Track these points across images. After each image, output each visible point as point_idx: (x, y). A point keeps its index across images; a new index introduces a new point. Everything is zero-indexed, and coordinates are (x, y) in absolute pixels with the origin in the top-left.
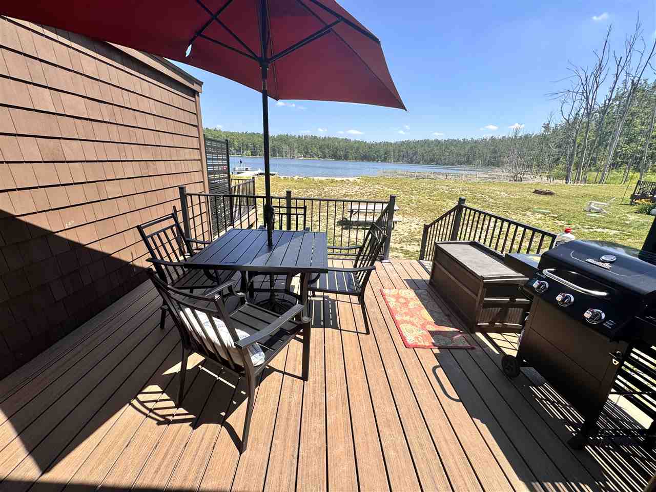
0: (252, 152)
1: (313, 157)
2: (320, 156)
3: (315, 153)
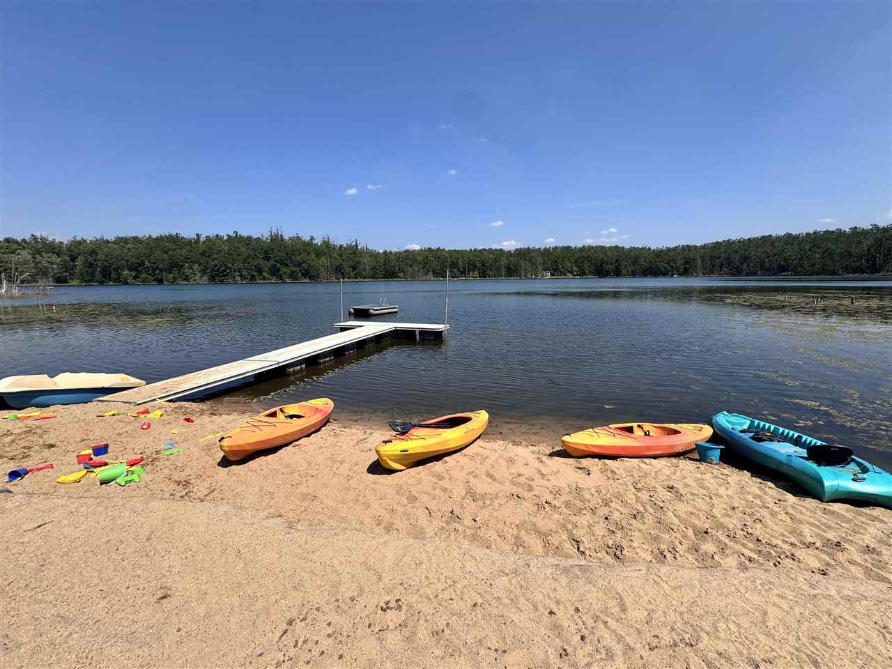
1: (565, 275)
2: (575, 273)
3: (567, 269)
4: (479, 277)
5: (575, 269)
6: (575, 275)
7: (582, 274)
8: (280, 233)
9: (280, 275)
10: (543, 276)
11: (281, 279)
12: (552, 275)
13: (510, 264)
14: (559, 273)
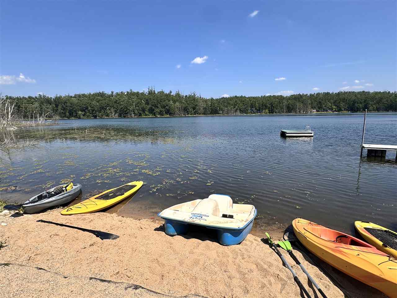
0: (269, 110)
1: (327, 111)
3: (328, 108)
4: (269, 113)
5: (334, 107)
6: (334, 111)
7: (339, 110)
8: (153, 90)
9: (154, 113)
10: (311, 112)
11: (155, 115)
12: (317, 111)
13: (289, 104)
14: (322, 110)
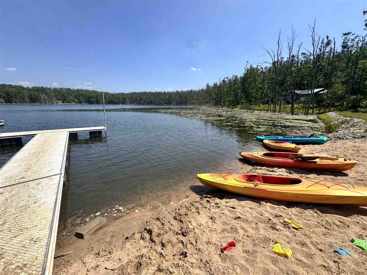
1: (71, 102)
2: (76, 102)
3: (71, 100)
5: (76, 100)
6: (76, 103)
7: (80, 102)
10: (57, 103)
12: (63, 102)
13: (31, 95)
14: (67, 101)
